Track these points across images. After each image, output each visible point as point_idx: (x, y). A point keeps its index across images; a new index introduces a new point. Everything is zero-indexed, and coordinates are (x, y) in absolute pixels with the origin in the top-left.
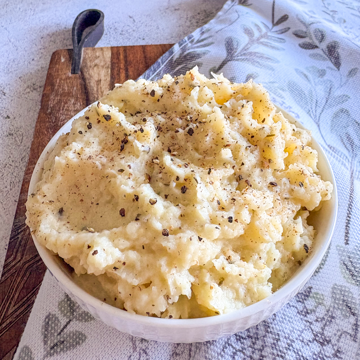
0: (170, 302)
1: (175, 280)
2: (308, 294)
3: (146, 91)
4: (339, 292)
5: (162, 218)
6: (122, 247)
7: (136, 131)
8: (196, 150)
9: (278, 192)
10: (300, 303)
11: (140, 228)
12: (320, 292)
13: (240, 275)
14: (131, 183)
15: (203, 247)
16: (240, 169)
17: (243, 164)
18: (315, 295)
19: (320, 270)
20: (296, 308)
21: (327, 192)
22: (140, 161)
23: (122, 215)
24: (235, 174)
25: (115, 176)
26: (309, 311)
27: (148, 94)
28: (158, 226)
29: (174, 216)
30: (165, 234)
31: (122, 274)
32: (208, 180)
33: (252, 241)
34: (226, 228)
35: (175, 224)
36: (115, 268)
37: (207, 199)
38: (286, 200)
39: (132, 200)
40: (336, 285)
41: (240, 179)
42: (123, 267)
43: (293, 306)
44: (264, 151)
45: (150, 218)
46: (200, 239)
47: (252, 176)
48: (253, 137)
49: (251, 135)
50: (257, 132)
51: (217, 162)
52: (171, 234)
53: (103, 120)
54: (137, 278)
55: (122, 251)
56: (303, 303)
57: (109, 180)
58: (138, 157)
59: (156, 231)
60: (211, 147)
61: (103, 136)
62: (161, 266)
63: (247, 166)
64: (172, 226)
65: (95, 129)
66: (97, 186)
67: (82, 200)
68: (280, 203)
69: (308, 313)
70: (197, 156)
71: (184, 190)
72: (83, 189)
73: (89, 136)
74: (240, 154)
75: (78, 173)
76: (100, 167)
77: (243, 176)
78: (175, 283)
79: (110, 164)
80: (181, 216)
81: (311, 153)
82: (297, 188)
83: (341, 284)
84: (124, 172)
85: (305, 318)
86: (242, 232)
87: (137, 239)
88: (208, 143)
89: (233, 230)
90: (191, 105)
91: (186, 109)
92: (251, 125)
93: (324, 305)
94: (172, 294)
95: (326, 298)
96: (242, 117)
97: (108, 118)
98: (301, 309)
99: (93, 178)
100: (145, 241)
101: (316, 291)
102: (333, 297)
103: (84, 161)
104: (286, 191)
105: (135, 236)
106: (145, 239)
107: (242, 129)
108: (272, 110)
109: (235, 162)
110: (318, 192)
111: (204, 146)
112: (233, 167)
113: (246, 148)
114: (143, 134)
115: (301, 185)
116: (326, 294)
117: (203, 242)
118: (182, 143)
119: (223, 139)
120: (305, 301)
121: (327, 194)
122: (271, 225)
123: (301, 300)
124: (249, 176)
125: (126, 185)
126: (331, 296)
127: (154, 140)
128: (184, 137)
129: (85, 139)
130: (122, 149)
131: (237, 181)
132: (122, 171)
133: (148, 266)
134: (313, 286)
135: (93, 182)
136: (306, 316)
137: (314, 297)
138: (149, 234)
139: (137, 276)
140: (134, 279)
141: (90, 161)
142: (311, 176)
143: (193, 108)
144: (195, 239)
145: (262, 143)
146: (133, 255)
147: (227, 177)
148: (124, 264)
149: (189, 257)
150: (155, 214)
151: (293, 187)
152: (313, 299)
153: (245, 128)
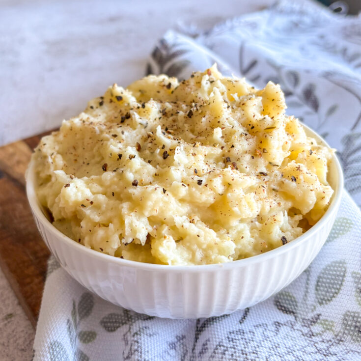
0: (124, 241)
1: (132, 222)
2: (315, 320)
3: (163, 83)
4: (351, 318)
5: (136, 172)
6: (95, 190)
7: (138, 108)
8: (192, 131)
9: (265, 181)
10: (305, 327)
11: (114, 177)
12: (329, 319)
13: (198, 236)
14: (120, 145)
15: (166, 199)
16: (229, 151)
17: (233, 146)
18: (323, 322)
19: (333, 299)
20: (301, 331)
21: (324, 195)
22: (136, 133)
23: (103, 169)
24: (224, 155)
25: (108, 140)
26: (315, 334)
27: (164, 86)
28: (130, 176)
29: (149, 173)
30: (135, 184)
31: (88, 211)
32: (192, 151)
33: (221, 214)
34: (194, 189)
35: (147, 178)
36: (83, 206)
37: (185, 165)
38: (274, 192)
39: (117, 159)
40: (349, 312)
41: (227, 161)
42: (90, 206)
43: (298, 330)
44: (261, 142)
45: (126, 170)
46: (164, 191)
47: (241, 160)
48: (253, 128)
49: (251, 126)
50: (258, 124)
51: (208, 142)
52: (140, 185)
53: (115, 100)
54: (99, 216)
55: (94, 193)
56: (309, 327)
57: (102, 142)
58: (134, 129)
59: (127, 182)
60: (206, 129)
61: (111, 113)
62: (122, 208)
63: (237, 150)
64: (143, 179)
65: (106, 107)
66: (92, 149)
67: (76, 160)
68: (264, 190)
69: (313, 335)
70: (191, 136)
71: (165, 156)
72: (80, 151)
73: (98, 111)
74: (233, 138)
75: (78, 136)
76: (98, 132)
77: (231, 159)
78: (131, 225)
79: (108, 131)
80: (156, 175)
81: (319, 159)
82: (288, 181)
83: (354, 310)
84: (117, 137)
85: (310, 339)
86: (211, 200)
87: (110, 186)
88: (203, 124)
89: (201, 193)
90: (200, 95)
91: (195, 98)
92: (254, 116)
93: (333, 331)
94: (126, 234)
95: (335, 324)
96: (246, 108)
97: (119, 98)
98: (306, 331)
99: (90, 141)
100: (116, 188)
101: (324, 318)
102: (343, 323)
103: (86, 126)
104: (275, 182)
105: (108, 183)
106: (116, 187)
107: (243, 119)
108: (282, 108)
109: (225, 144)
110: (311, 190)
111: (199, 127)
112: (222, 148)
113: (241, 134)
114: (144, 110)
115: (294, 179)
116: (337, 321)
117: (167, 195)
118: (180, 125)
119: (219, 122)
120: (311, 326)
121: (324, 197)
122: (243, 200)
123: (307, 325)
124: (238, 160)
125: (115, 146)
126: (342, 322)
127: (155, 119)
128: (184, 120)
129: (94, 113)
130: (122, 122)
131: (224, 162)
132: (115, 136)
133: (112, 209)
134: (323, 314)
135: (89, 146)
136: (311, 337)
137: (321, 323)
138: (121, 183)
139: (99, 215)
140: (96, 216)
141: (91, 126)
142: (307, 173)
143: (201, 99)
144: (160, 190)
145: (261, 134)
146: (102, 198)
147: (215, 157)
148: (92, 203)
149: (150, 204)
150: (131, 167)
151: (283, 179)
152: (321, 325)
153: (247, 119)
